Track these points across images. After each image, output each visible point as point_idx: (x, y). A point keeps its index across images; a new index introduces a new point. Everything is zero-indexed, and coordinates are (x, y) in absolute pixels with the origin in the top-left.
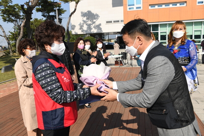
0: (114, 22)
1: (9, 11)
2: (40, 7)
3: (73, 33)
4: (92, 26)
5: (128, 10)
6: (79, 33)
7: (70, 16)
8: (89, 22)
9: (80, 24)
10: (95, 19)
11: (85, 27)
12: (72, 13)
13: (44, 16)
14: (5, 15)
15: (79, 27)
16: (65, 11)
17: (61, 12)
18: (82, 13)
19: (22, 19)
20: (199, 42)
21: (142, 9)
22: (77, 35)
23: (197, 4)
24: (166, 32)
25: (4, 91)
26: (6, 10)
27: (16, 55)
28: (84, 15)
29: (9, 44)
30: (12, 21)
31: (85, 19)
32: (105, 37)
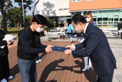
0: (64, 9)
4: (50, 12)
5: (72, 1)
7: (35, 5)
8: (48, 9)
9: (42, 11)
10: (52, 7)
11: (46, 13)
12: (36, 3)
13: (19, 5)
16: (33, 2)
18: (44, 3)
20: (117, 23)
21: (81, 1)
24: (96, 16)
28: (45, 4)
31: (45, 7)
32: (59, 19)
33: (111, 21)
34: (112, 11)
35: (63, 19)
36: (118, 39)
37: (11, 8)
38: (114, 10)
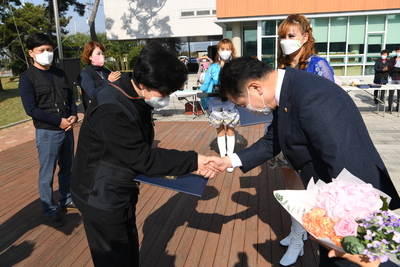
0: (199, 13)
3: (109, 36)
4: (150, 22)
6: (120, 39)
8: (144, 13)
9: (124, 18)
10: (156, 6)
11: (135, 25)
15: (121, 24)
31: (134, 5)
32: (182, 47)
33: (356, 54)
34: (361, 20)
35: (194, 46)
36: (381, 113)
37: (14, 10)
38: (366, 16)
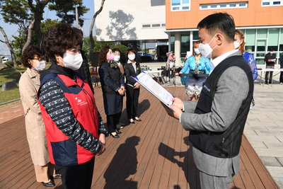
0: (153, 26)
1: (12, 9)
2: (55, 3)
3: (99, 39)
4: (124, 31)
5: (172, 10)
6: (105, 40)
7: (95, 16)
8: (120, 26)
9: (108, 28)
10: (128, 21)
11: (114, 33)
12: (97, 13)
13: (59, 15)
14: (7, 14)
15: (106, 32)
16: (88, 9)
17: (82, 11)
18: (110, 12)
19: (30, 19)
20: (263, 55)
21: (190, 9)
22: (103, 42)
23: (262, 6)
25: (5, 115)
26: (9, 6)
27: (22, 67)
28: (113, 15)
29: (12, 52)
30: (16, 22)
31: (114, 21)
32: (141, 46)
34: (253, 31)
